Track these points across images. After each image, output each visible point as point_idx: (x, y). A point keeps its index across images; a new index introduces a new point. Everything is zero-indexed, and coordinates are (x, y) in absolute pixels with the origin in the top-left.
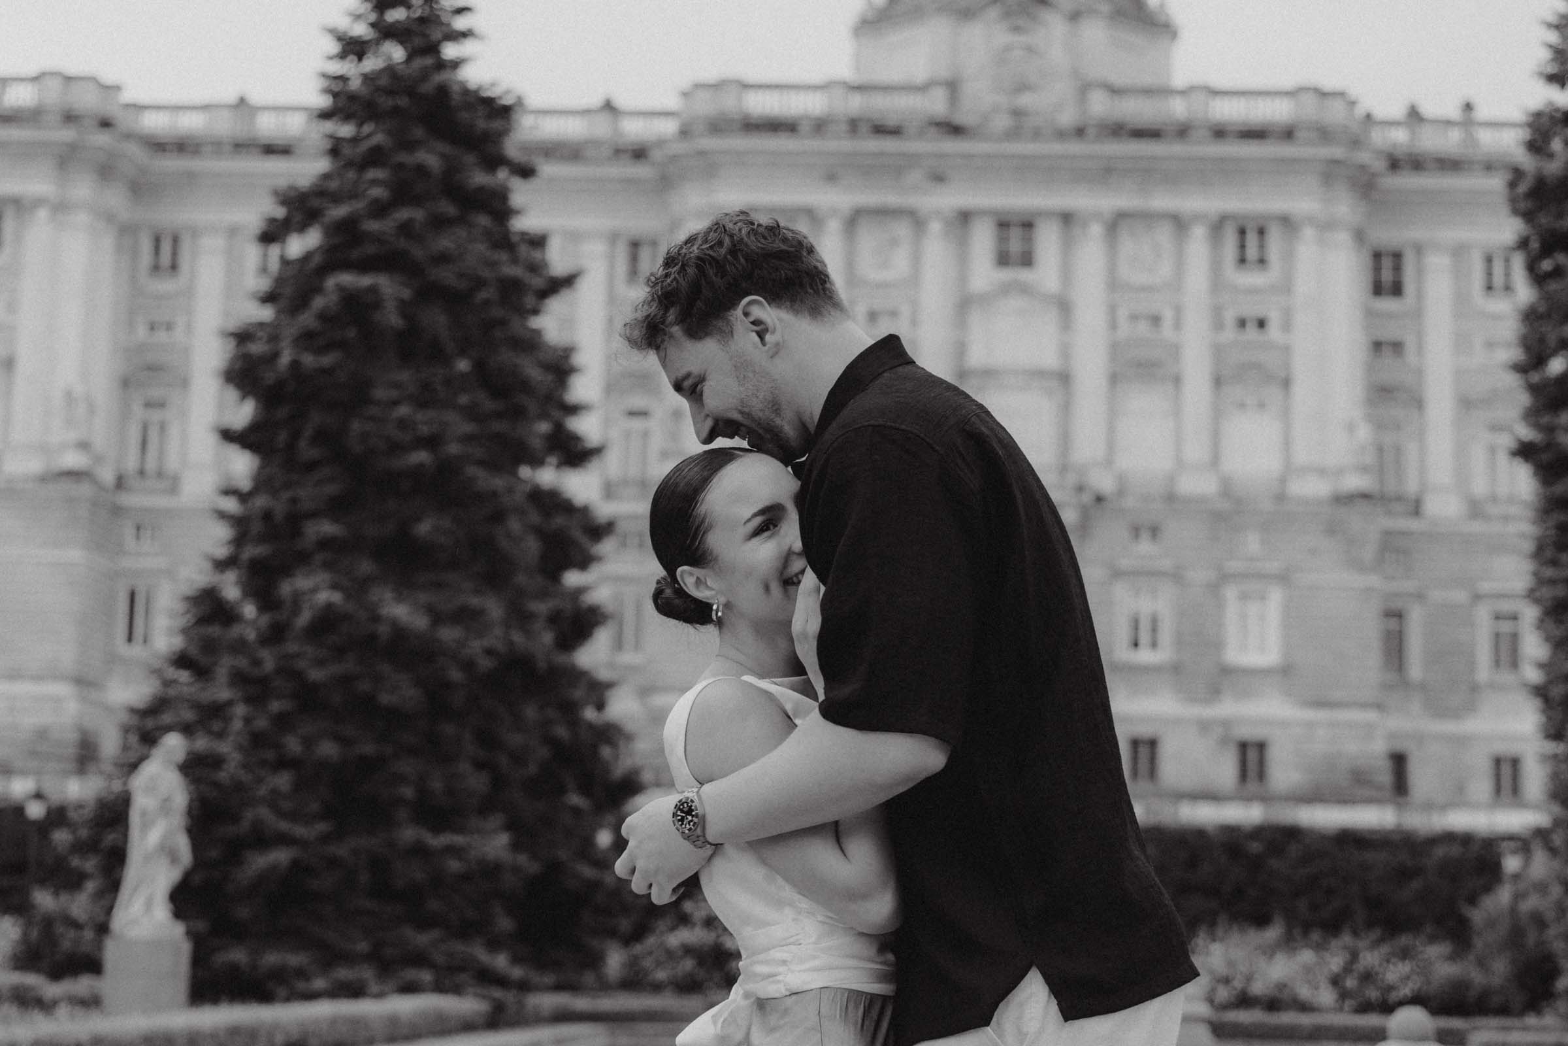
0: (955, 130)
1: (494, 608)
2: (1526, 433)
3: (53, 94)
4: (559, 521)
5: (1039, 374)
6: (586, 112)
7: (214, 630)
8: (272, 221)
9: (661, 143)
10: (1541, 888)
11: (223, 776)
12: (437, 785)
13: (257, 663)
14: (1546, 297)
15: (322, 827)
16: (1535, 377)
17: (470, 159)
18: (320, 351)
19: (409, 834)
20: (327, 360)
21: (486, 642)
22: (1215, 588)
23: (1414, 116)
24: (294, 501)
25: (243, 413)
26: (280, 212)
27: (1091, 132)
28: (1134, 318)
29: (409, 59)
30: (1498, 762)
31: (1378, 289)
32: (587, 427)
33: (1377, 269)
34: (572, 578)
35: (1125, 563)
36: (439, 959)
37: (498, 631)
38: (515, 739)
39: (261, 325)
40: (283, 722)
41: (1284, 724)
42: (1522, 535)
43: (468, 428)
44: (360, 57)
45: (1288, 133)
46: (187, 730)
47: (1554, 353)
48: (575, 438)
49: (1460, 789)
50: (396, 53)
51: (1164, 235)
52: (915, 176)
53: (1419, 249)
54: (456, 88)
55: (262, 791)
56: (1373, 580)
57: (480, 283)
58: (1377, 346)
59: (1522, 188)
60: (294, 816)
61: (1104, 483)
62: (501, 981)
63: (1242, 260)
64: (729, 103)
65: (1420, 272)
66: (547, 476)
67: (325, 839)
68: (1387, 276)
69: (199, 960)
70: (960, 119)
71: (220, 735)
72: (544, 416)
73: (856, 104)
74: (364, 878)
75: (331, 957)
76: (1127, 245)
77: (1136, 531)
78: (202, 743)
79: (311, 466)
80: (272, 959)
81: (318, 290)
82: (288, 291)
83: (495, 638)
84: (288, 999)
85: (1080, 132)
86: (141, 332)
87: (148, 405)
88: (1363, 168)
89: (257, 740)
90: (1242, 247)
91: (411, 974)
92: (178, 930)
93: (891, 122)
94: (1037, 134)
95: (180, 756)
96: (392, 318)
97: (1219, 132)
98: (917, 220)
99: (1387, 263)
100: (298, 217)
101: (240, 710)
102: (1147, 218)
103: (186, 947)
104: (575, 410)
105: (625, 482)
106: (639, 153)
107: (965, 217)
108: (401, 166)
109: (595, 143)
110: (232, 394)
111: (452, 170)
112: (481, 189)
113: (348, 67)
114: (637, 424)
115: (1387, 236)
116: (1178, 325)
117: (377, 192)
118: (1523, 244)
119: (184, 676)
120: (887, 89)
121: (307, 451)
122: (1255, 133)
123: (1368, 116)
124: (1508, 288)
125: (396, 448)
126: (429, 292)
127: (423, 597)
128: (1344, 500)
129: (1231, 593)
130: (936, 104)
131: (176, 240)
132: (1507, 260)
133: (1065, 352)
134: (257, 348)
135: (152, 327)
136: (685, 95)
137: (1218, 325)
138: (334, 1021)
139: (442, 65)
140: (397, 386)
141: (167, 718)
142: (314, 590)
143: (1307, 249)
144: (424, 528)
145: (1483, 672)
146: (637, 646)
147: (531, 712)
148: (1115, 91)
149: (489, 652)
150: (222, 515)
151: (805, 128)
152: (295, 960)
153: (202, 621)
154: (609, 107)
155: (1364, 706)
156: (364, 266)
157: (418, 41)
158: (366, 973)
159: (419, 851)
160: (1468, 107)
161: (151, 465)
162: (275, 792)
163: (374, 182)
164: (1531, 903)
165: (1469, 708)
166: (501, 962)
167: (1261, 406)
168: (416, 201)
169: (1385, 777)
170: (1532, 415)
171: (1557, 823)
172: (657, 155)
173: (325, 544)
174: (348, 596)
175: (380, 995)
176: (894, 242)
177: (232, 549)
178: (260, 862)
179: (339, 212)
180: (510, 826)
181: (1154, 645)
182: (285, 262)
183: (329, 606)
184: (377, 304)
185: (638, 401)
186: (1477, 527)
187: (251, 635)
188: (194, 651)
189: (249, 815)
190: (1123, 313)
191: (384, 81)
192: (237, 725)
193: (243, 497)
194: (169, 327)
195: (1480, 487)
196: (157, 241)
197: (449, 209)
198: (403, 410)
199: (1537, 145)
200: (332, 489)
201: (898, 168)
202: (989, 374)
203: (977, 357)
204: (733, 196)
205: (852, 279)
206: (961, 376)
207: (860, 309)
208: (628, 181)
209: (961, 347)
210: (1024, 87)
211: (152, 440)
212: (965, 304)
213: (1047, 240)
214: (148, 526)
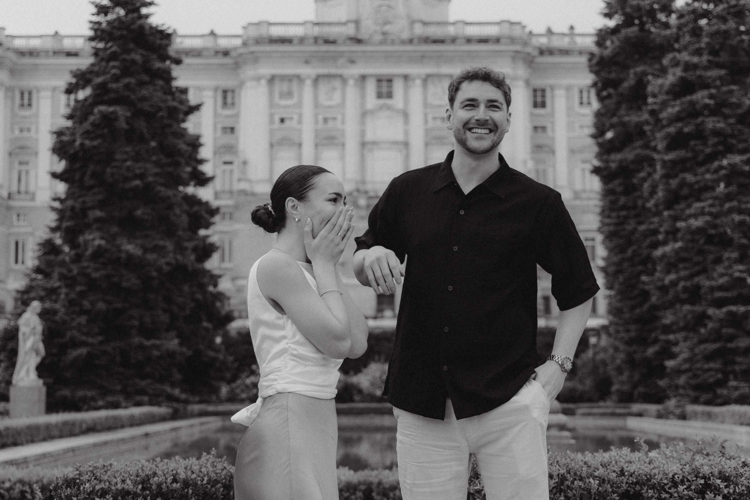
0: (359, 41)
1: (169, 245)
2: (597, 163)
4: (196, 208)
5: (395, 143)
6: (203, 36)
7: (52, 257)
8: (70, 84)
9: (235, 49)
10: (605, 350)
11: (57, 318)
12: (148, 320)
13: (70, 271)
14: (604, 106)
15: (100, 338)
16: (600, 140)
17: (154, 56)
18: (92, 139)
19: (136, 340)
20: (95, 143)
21: (168, 260)
23: (550, 32)
24: (84, 202)
25: (60, 166)
26: (74, 81)
27: (416, 41)
28: (435, 119)
29: (127, 14)
31: (535, 105)
32: (207, 169)
33: (535, 96)
34: (202, 232)
36: (151, 391)
37: (171, 255)
38: (180, 300)
39: (68, 128)
40: (82, 294)
42: (596, 206)
43: (157, 170)
44: (106, 15)
45: (497, 40)
46: (41, 299)
47: (608, 130)
48: (203, 174)
50: (122, 12)
52: (342, 61)
53: (552, 88)
54: (147, 27)
55: (74, 324)
57: (160, 109)
58: (536, 128)
59: (595, 61)
60: (87, 334)
62: (177, 400)
64: (264, 31)
65: (553, 97)
66: (190, 190)
67: (101, 343)
68: (539, 99)
69: (49, 395)
70: (360, 37)
71: (56, 301)
72: (188, 164)
73: (316, 31)
74: (118, 359)
75: (105, 392)
76: (431, 88)
78: (48, 305)
79: (91, 187)
80: (80, 393)
81: (91, 113)
82: (78, 113)
83: (170, 258)
84: (87, 410)
85: (411, 41)
86: (17, 132)
87: (21, 163)
88: (528, 54)
89: (71, 303)
91: (138, 398)
92: (41, 382)
93: (331, 39)
94: (393, 43)
95: (39, 310)
96: (122, 124)
97: (469, 40)
98: (343, 79)
99: (539, 94)
100: (81, 82)
101: (64, 290)
102: (440, 77)
103: (44, 389)
104: (201, 162)
105: (224, 192)
106: (226, 53)
107: (363, 78)
108: (124, 60)
109: (207, 49)
110: (56, 158)
111: (146, 61)
112: (159, 69)
113: (100, 18)
114: (228, 167)
115: (539, 82)
117: (114, 71)
118: (595, 85)
119: (40, 277)
120: (330, 24)
121: (88, 181)
122: (484, 41)
123: (530, 32)
124: (589, 103)
125: (127, 179)
126: (138, 113)
127: (139, 242)
130: (350, 30)
131: (30, 93)
132: (589, 92)
133: (406, 133)
134: (65, 138)
135: (21, 131)
136: (244, 28)
138: (107, 418)
139: (141, 17)
140: (126, 153)
141: (32, 295)
142: (94, 240)
144: (139, 212)
146: (230, 260)
147: (186, 288)
148: (425, 24)
149: (168, 264)
150: (53, 209)
151: (296, 42)
152: (89, 394)
153: (45, 254)
154: (212, 33)
156: (110, 103)
157: (130, 7)
158: (121, 398)
159: (141, 347)
160: (572, 28)
161: (23, 189)
162: (79, 324)
163: (114, 67)
164: (601, 356)
166: (177, 392)
168: (131, 75)
169: (542, 307)
170: (599, 156)
171: (611, 323)
172: (233, 54)
173: (97, 220)
174: (108, 241)
175: (126, 407)
176: (334, 89)
177: (58, 223)
178: (75, 353)
179: (99, 80)
180: (179, 336)
182: (77, 101)
183: (99, 246)
184: (116, 119)
185: (228, 158)
186: (578, 203)
187: (67, 259)
188: (43, 267)
189: (69, 334)
190: (430, 117)
191: (116, 24)
192: (63, 296)
193: (61, 201)
194: (29, 130)
195: (578, 186)
196: (22, 94)
197: (146, 78)
198: (129, 163)
199: (600, 43)
200: (99, 197)
201: (334, 58)
202: (375, 143)
203: (369, 137)
204: (266, 70)
205: (317, 105)
206: (363, 144)
207: (320, 117)
208: (221, 65)
209: (363, 133)
210: (387, 23)
211: (23, 178)
212: (364, 114)
213: (398, 87)
214: (22, 214)
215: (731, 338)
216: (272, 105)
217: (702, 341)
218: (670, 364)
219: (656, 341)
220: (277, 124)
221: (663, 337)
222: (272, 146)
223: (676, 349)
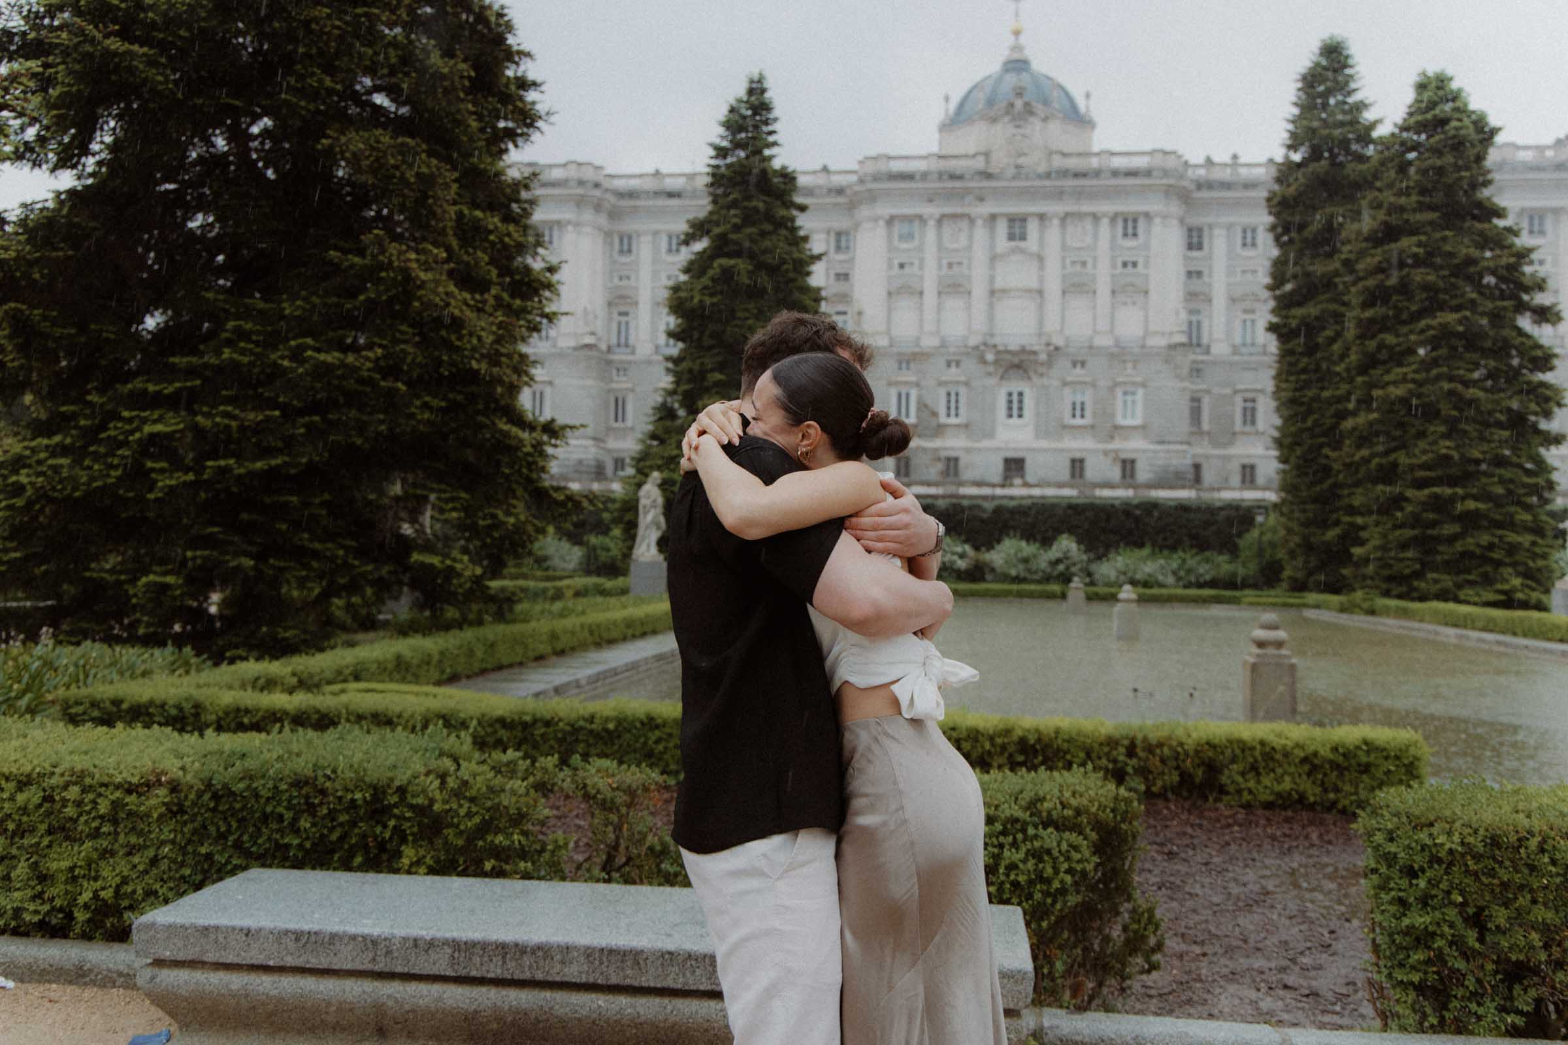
0: (988, 176)
3: (572, 172)
5: (1029, 291)
6: (814, 172)
9: (850, 186)
18: (712, 295)
20: (715, 300)
22: (1112, 389)
23: (1209, 162)
26: (689, 229)
27: (1053, 175)
28: (1073, 263)
29: (748, 157)
30: (1244, 467)
31: (1190, 247)
33: (1190, 237)
35: (1069, 379)
39: (684, 283)
41: (1144, 451)
44: (725, 157)
45: (1148, 173)
49: (1226, 480)
50: (742, 154)
51: (1088, 224)
52: (969, 199)
53: (1211, 227)
54: (770, 169)
56: (1186, 384)
58: (1190, 274)
61: (1059, 341)
63: (1125, 235)
64: (883, 167)
65: (1211, 237)
68: (1195, 240)
70: (991, 170)
73: (941, 165)
76: (1070, 229)
77: (1074, 364)
81: (711, 266)
85: (1048, 175)
86: (616, 280)
87: (620, 314)
88: (1184, 189)
90: (1125, 228)
92: (661, 557)
93: (958, 172)
94: (1027, 178)
96: (744, 279)
97: (1115, 173)
98: (971, 220)
99: (1195, 234)
100: (698, 233)
102: (1080, 216)
106: (840, 191)
107: (993, 217)
109: (820, 187)
111: (769, 209)
112: (783, 218)
115: (1195, 221)
116: (1095, 266)
120: (955, 157)
122: (1131, 173)
123: (1186, 163)
124: (1254, 245)
126: (760, 267)
128: (1173, 347)
129: (1119, 393)
130: (979, 164)
131: (630, 238)
132: (1254, 231)
133: (1041, 280)
134: (682, 294)
135: (621, 279)
136: (861, 162)
137: (1114, 266)
139: (764, 159)
143: (1157, 226)
145: (1238, 426)
148: (1064, 155)
151: (917, 178)
153: (660, 418)
154: (825, 169)
155: (1181, 443)
156: (731, 255)
157: (751, 149)
160: (1235, 157)
161: (622, 341)
163: (734, 216)
165: (1231, 443)
167: (1134, 303)
169: (1191, 476)
171: (1284, 501)
172: (849, 192)
176: (960, 230)
179: (717, 230)
181: (1082, 416)
185: (841, 308)
186: (1236, 358)
190: (1068, 261)
191: (736, 168)
194: (628, 278)
195: (1238, 339)
196: (622, 239)
201: (962, 194)
202: (1004, 291)
203: (999, 283)
204: (885, 209)
205: (940, 247)
206: (992, 292)
207: (945, 262)
208: (836, 205)
209: (992, 279)
210: (1021, 154)
211: (623, 330)
212: (994, 258)
213: (1032, 227)
214: (622, 369)
215: (1433, 524)
216: (891, 249)
217: (1396, 527)
218: (1357, 551)
219: (1337, 523)
220: (896, 270)
221: (1347, 519)
222: (890, 294)
223: (1364, 534)
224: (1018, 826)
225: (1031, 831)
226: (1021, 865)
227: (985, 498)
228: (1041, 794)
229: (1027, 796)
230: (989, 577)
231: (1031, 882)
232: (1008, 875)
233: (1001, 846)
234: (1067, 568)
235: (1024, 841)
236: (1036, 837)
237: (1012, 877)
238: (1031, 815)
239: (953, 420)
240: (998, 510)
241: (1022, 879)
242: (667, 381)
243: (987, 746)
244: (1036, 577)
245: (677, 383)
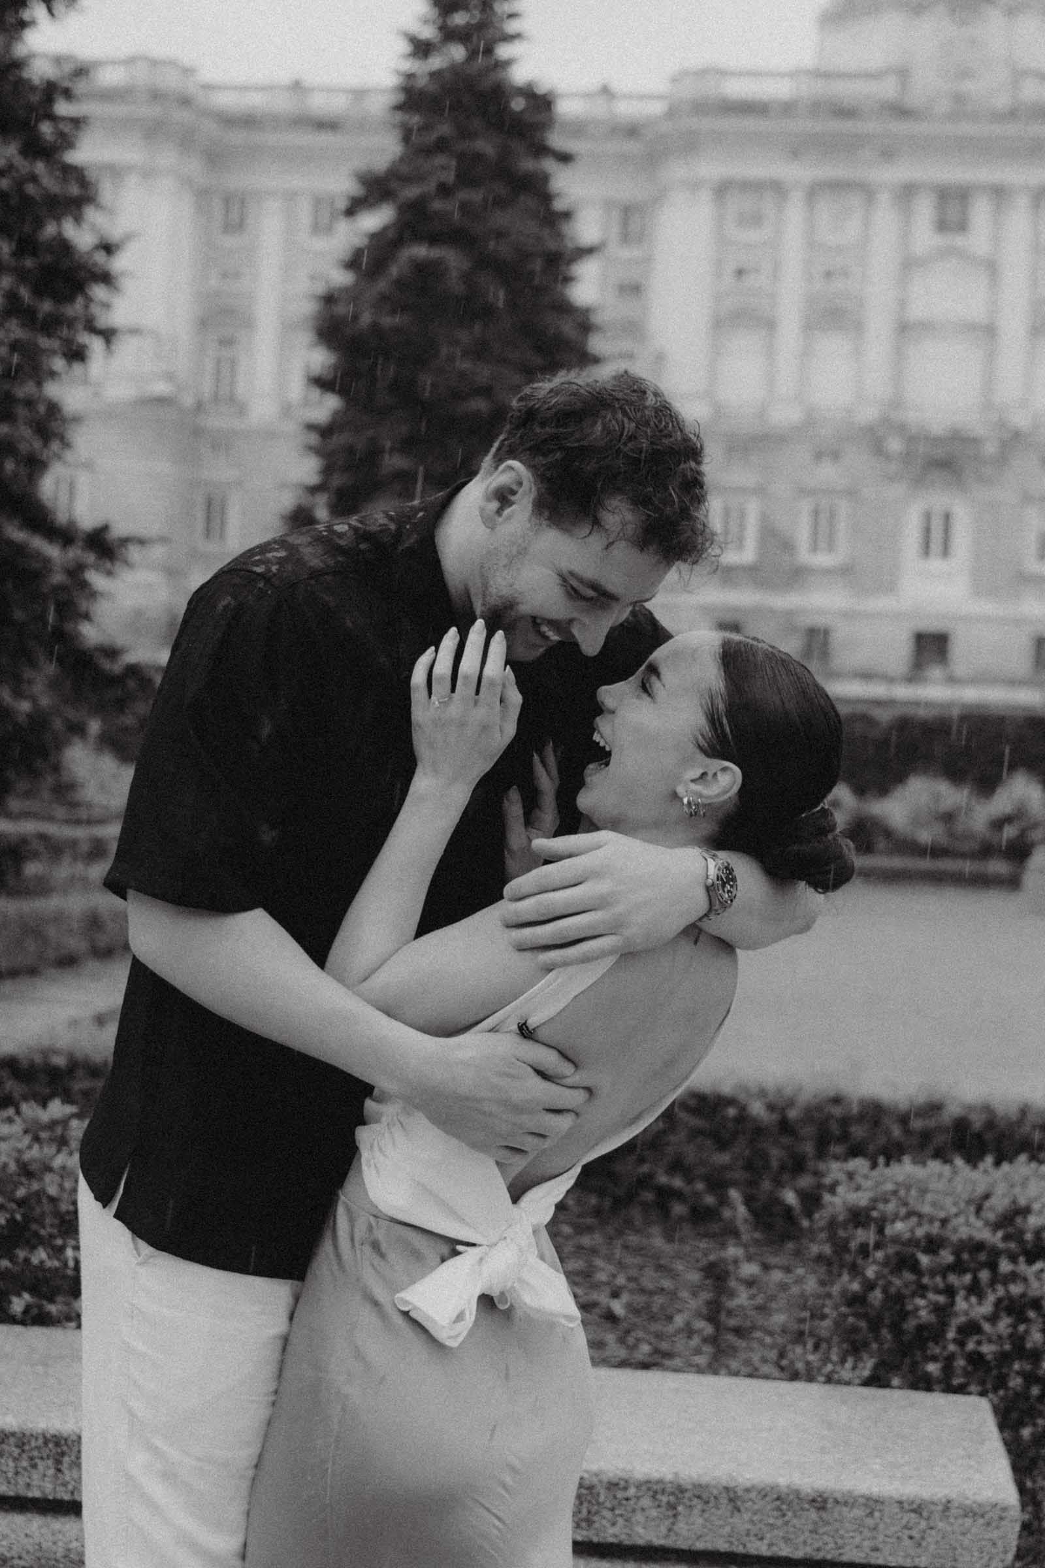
0: (904, 113)
3: (141, 76)
5: (969, 326)
6: (588, 95)
8: (353, 196)
9: (651, 122)
18: (395, 312)
26: (360, 191)
27: (1023, 114)
29: (470, 58)
35: (1037, 490)
39: (343, 289)
44: (427, 57)
50: (458, 53)
52: (866, 154)
61: (1020, 420)
64: (711, 89)
70: (909, 102)
73: (818, 89)
81: (393, 259)
82: (365, 260)
85: (1012, 114)
86: (214, 282)
87: (221, 343)
93: (851, 105)
94: (974, 119)
98: (868, 192)
100: (374, 195)
106: (632, 131)
107: (910, 190)
109: (595, 121)
112: (528, 174)
120: (847, 77)
126: (485, 263)
130: (888, 89)
131: (243, 202)
133: (993, 306)
135: (223, 277)
136: (674, 80)
151: (775, 111)
154: (606, 91)
156: (434, 240)
161: (224, 391)
172: (649, 132)
176: (849, 211)
177: (322, 477)
179: (411, 193)
184: (443, 274)
185: (626, 347)
193: (323, 431)
194: (237, 276)
196: (228, 203)
201: (852, 147)
202: (924, 326)
203: (916, 312)
204: (713, 168)
205: (812, 244)
206: (903, 328)
207: (819, 268)
208: (624, 156)
209: (903, 303)
210: (965, 74)
211: (226, 370)
212: (909, 265)
213: (981, 211)
214: (221, 443)
216: (722, 241)
220: (730, 280)
222: (717, 323)
224: (983, 1257)
225: (1005, 1266)
226: (987, 1327)
227: (878, 703)
228: (1022, 1202)
229: (999, 1204)
230: (881, 843)
231: (1004, 1358)
232: (961, 1344)
233: (950, 1292)
234: (1023, 833)
235: (993, 1282)
236: (1014, 1277)
237: (971, 1346)
238: (1006, 1238)
239: (823, 560)
240: (904, 724)
241: (987, 1349)
242: (307, 469)
243: (896, 1131)
244: (966, 847)
245: (327, 471)
